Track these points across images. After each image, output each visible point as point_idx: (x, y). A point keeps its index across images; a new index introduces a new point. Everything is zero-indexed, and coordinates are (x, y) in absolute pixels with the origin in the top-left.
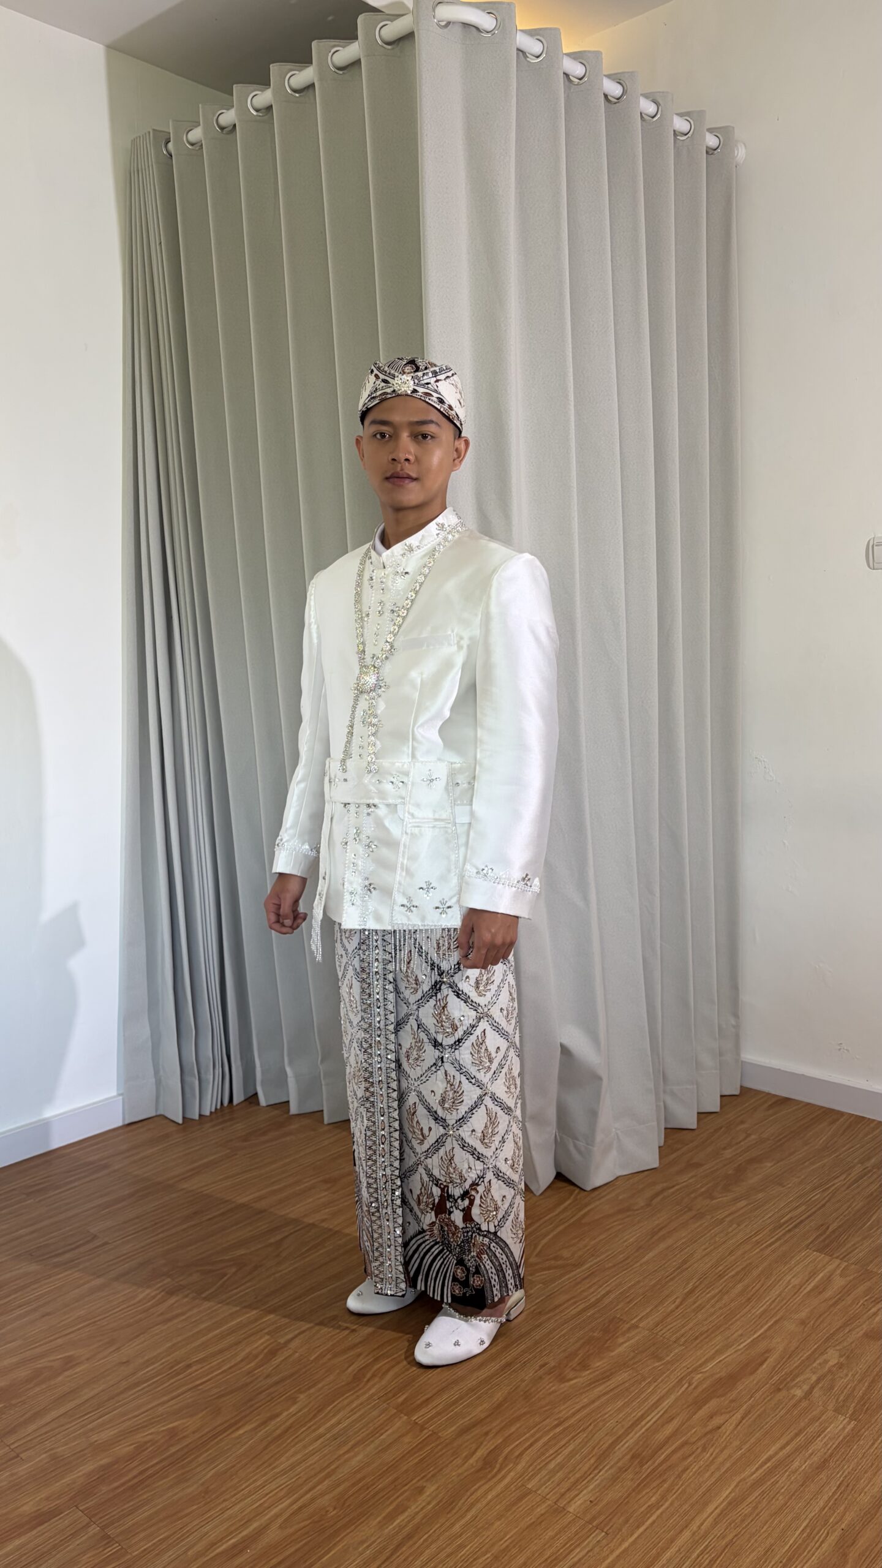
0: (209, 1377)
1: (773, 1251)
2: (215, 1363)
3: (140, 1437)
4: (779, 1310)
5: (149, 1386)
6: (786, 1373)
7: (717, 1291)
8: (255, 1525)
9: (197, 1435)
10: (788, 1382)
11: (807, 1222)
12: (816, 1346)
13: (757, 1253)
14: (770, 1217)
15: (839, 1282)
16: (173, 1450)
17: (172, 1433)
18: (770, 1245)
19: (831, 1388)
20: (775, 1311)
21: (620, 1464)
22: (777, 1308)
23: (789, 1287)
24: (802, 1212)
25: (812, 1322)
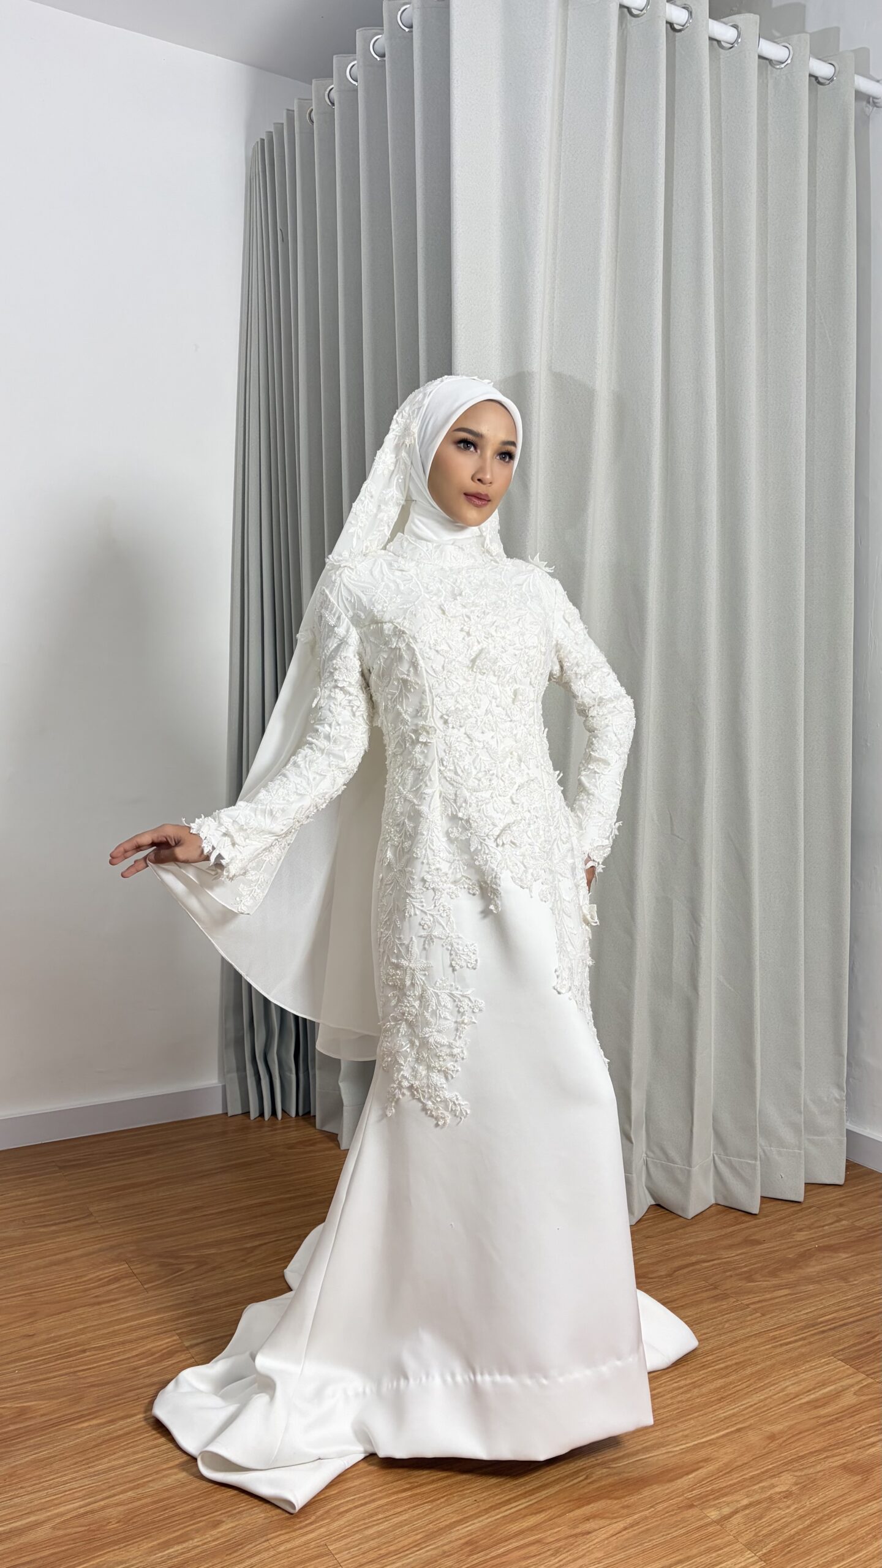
0: (95, 1365)
1: (787, 1351)
2: (110, 1353)
4: (752, 1417)
5: (35, 1362)
6: (712, 1490)
7: (689, 1381)
8: (32, 1518)
9: (44, 1419)
10: (707, 1501)
11: (850, 1326)
12: (770, 1466)
13: (766, 1349)
14: (807, 1313)
15: (849, 1399)
16: (12, 1427)
17: (23, 1412)
18: (787, 1344)
19: (760, 1518)
20: (747, 1416)
21: (446, 1548)
22: (751, 1414)
23: (781, 1394)
24: (852, 1314)
25: (785, 1439)
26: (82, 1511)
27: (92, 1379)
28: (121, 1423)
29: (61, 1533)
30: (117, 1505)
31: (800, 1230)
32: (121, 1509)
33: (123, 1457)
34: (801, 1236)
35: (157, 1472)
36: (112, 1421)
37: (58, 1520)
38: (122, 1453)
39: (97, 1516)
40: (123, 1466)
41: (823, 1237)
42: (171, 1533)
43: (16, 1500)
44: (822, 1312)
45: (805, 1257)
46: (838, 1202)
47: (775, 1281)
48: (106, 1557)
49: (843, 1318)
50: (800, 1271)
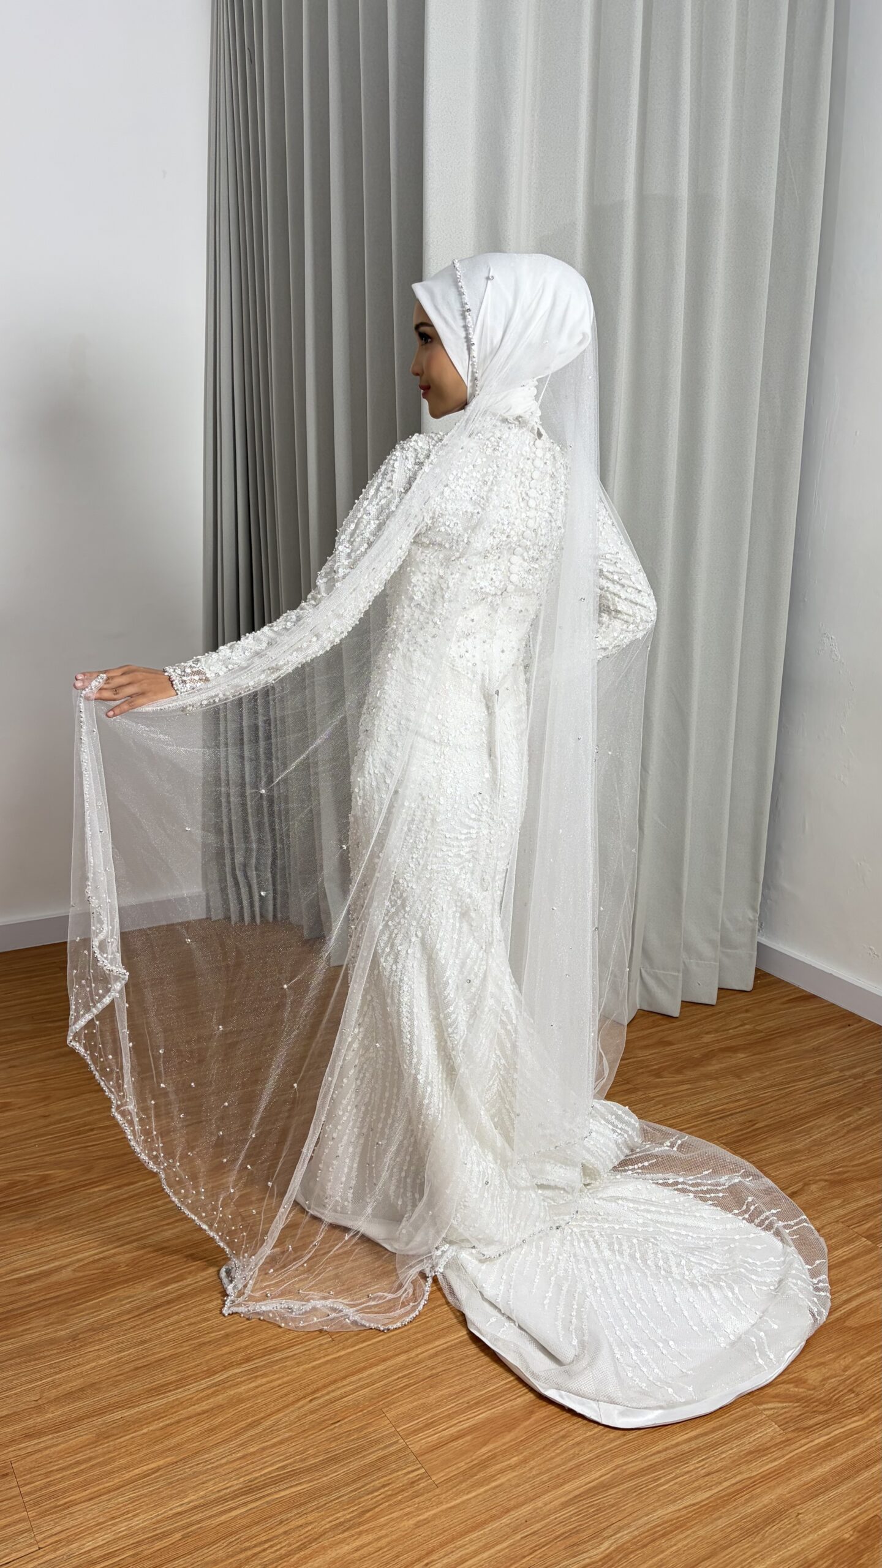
3: (18, 1177)
8: (57, 1263)
9: (62, 1184)
16: (36, 1191)
17: (44, 1179)
24: (740, 1105)
26: (97, 1257)
27: (100, 1153)
28: (126, 1188)
29: (81, 1274)
30: (125, 1253)
31: (708, 1033)
32: (127, 1256)
33: (129, 1215)
34: (707, 1038)
35: (156, 1228)
36: (119, 1187)
37: (77, 1265)
38: (127, 1213)
39: (108, 1262)
40: (129, 1223)
41: (726, 1039)
42: (168, 1275)
43: (43, 1249)
44: (713, 1104)
45: (708, 1056)
46: (745, 1008)
47: (680, 1077)
48: (118, 1292)
49: (731, 1109)
50: (702, 1069)
